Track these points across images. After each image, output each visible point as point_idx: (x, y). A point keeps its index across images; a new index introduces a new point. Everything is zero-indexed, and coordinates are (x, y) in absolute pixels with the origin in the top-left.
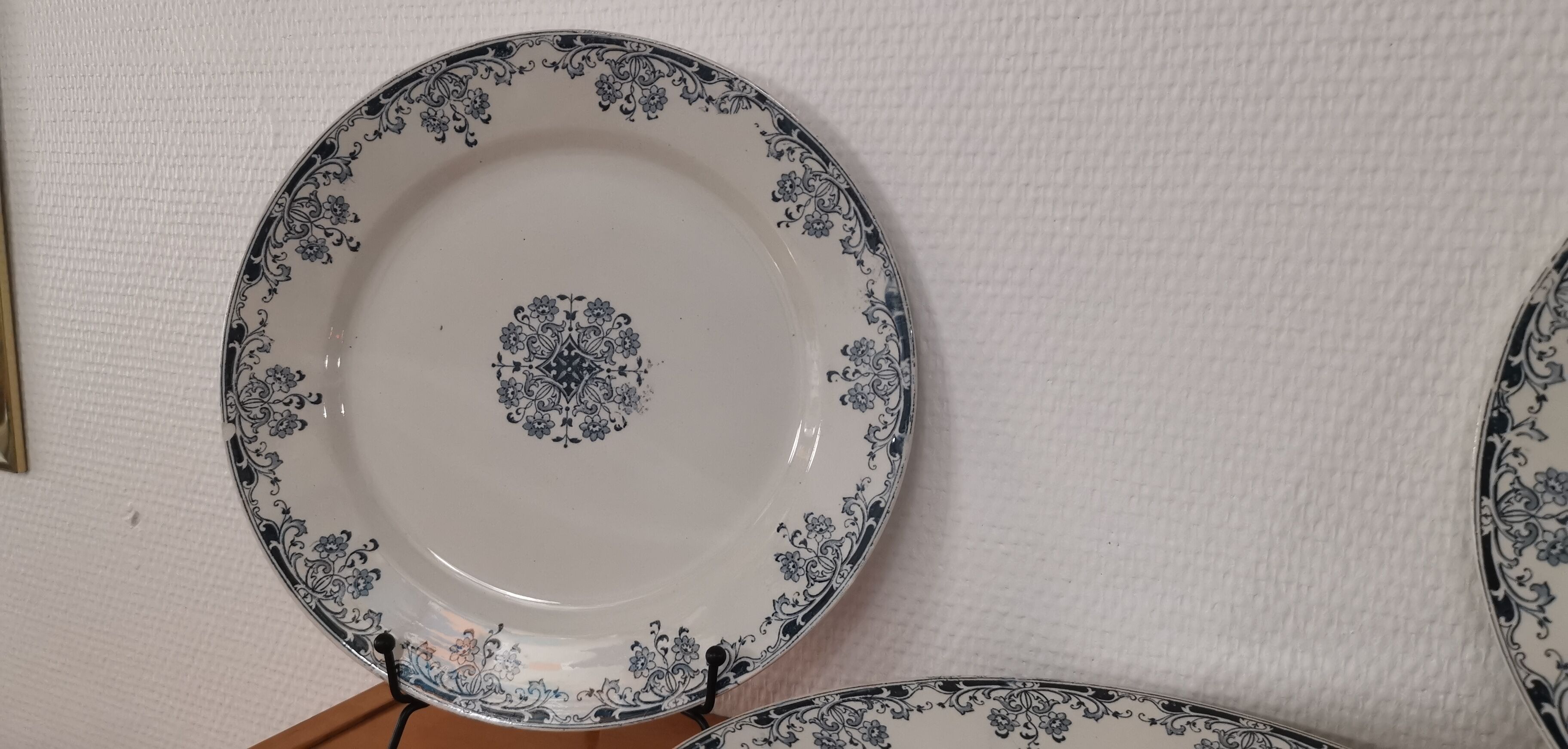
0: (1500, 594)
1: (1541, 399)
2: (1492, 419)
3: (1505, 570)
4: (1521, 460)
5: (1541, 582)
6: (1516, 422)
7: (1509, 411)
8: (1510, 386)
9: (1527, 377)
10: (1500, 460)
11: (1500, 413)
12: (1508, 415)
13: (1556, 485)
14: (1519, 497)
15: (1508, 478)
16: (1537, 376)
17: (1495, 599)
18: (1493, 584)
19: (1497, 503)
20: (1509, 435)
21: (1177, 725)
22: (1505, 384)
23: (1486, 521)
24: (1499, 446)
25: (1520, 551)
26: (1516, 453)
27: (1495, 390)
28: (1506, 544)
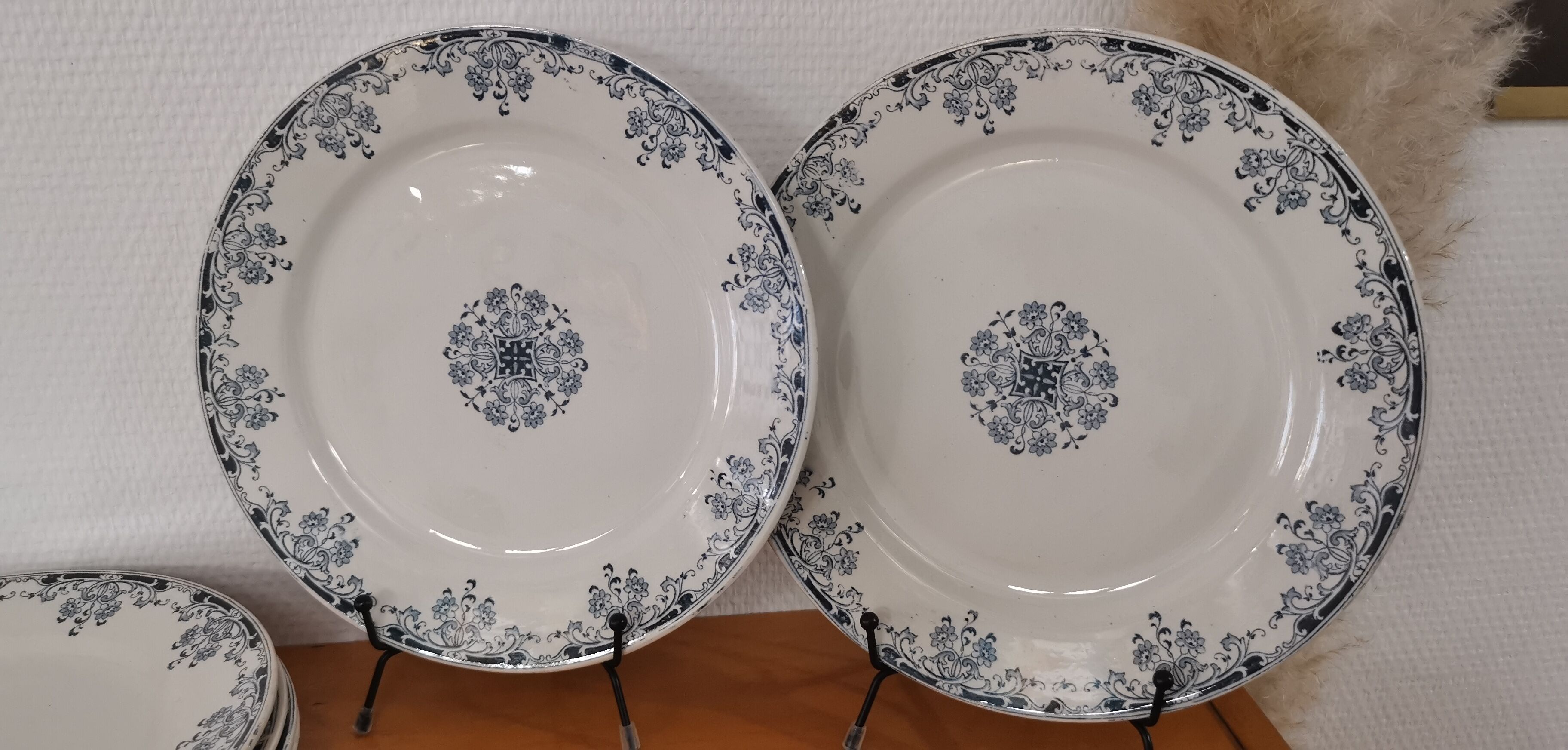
0: (226, 456)
1: (229, 318)
2: (200, 337)
3: (227, 439)
4: (225, 362)
5: (250, 443)
6: (217, 337)
7: (211, 330)
8: (207, 312)
9: (217, 304)
10: (211, 364)
11: (205, 332)
12: (211, 332)
13: (250, 375)
14: (228, 388)
15: (219, 376)
16: (224, 302)
17: (223, 460)
18: (221, 450)
19: (215, 394)
20: (214, 346)
21: (50, 593)
22: (204, 311)
23: (209, 408)
24: (209, 355)
25: (235, 425)
26: (221, 358)
27: (199, 316)
28: (225, 421)
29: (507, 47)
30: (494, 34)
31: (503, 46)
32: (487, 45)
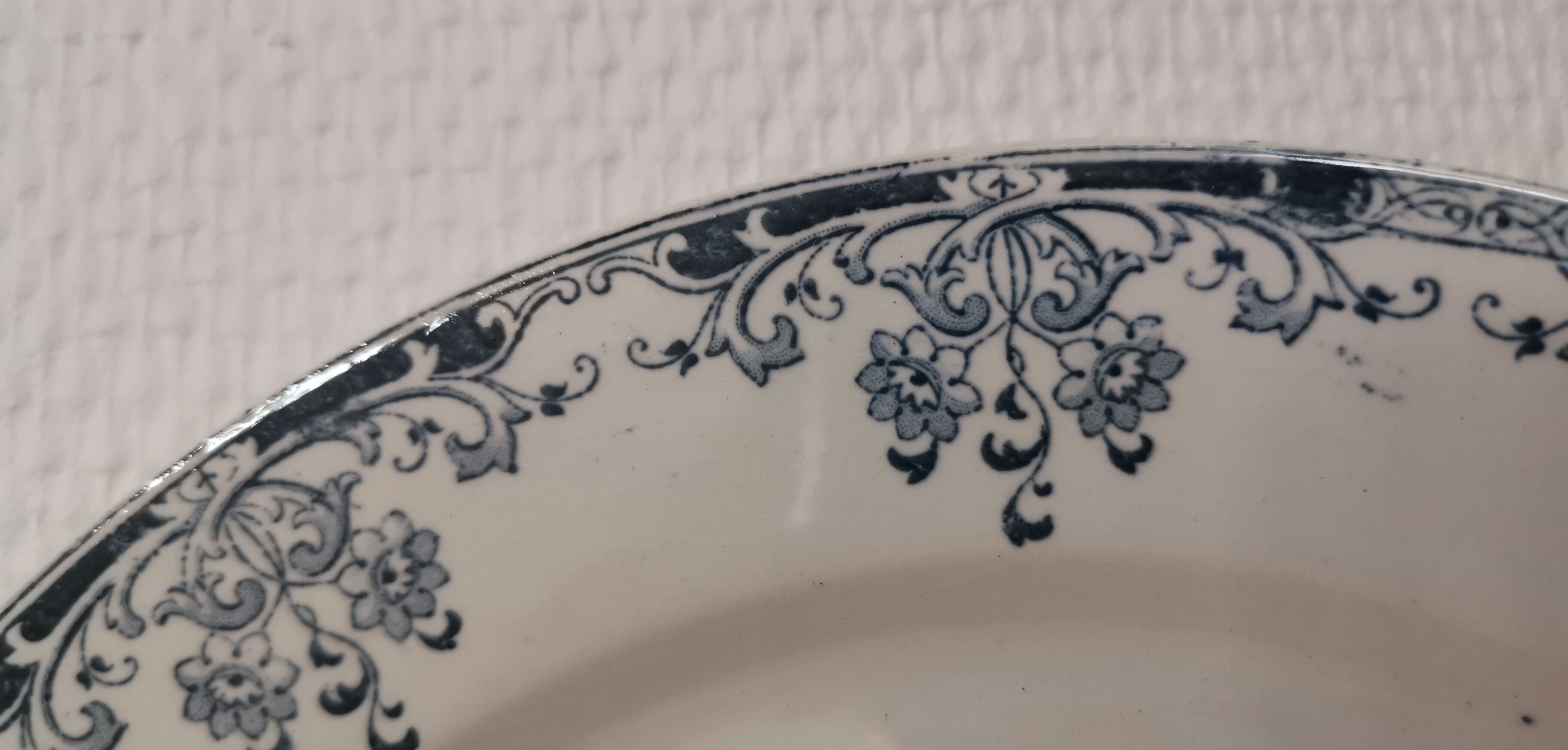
29: (1061, 235)
30: (1003, 183)
31: (1044, 230)
32: (968, 234)
